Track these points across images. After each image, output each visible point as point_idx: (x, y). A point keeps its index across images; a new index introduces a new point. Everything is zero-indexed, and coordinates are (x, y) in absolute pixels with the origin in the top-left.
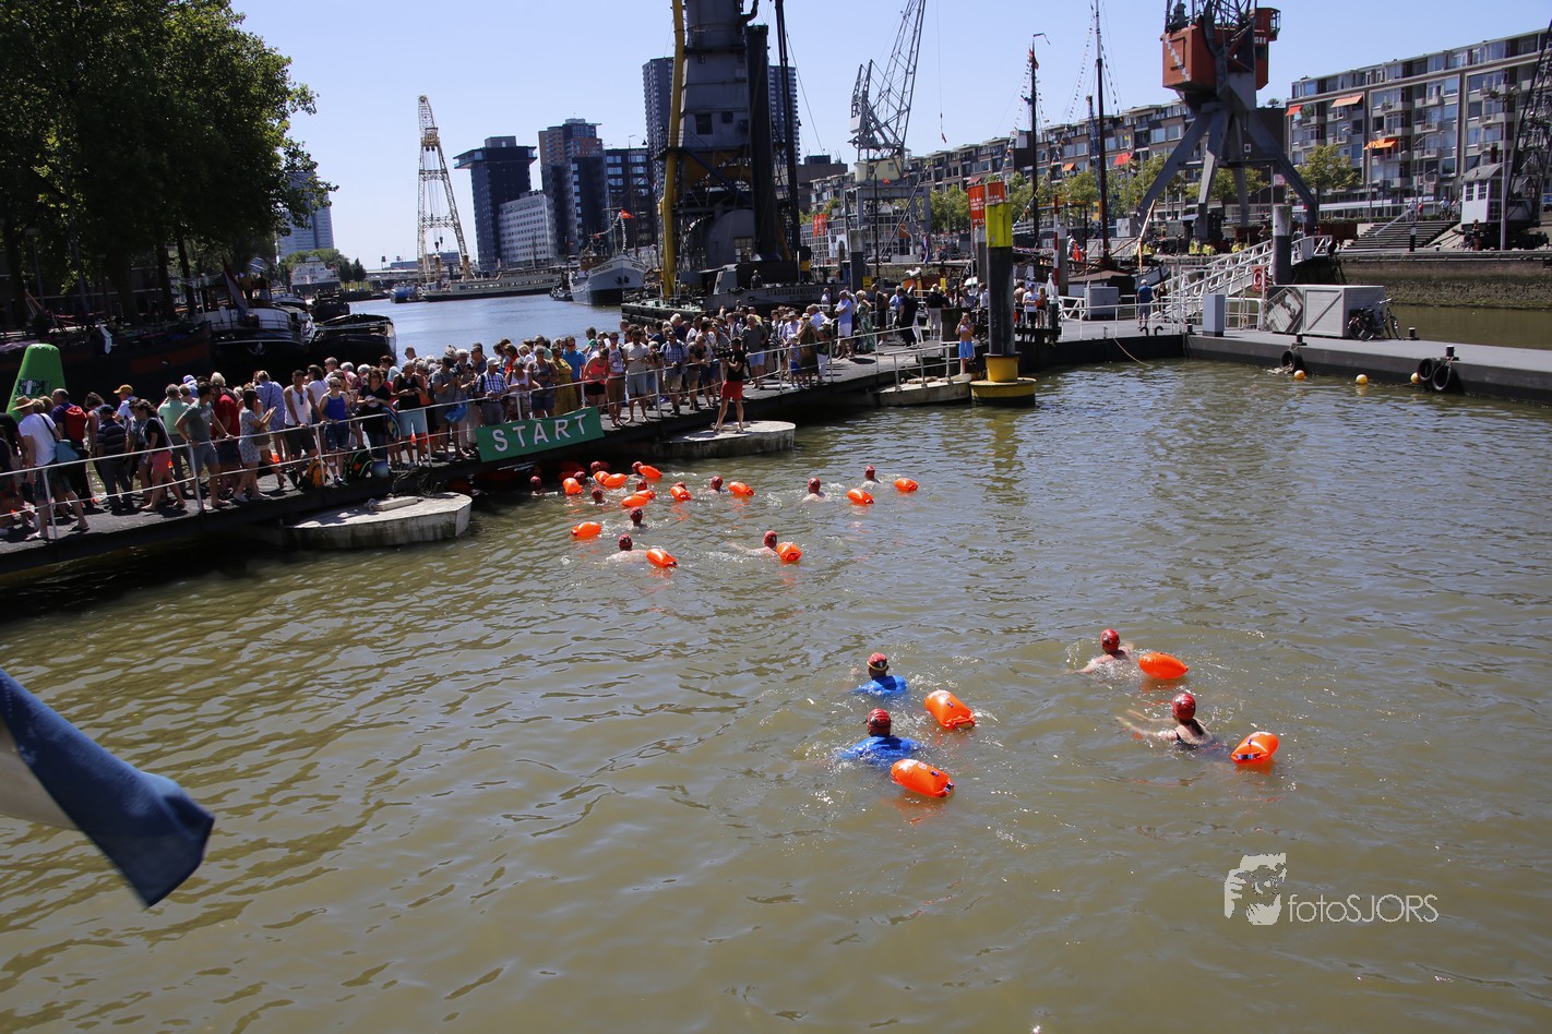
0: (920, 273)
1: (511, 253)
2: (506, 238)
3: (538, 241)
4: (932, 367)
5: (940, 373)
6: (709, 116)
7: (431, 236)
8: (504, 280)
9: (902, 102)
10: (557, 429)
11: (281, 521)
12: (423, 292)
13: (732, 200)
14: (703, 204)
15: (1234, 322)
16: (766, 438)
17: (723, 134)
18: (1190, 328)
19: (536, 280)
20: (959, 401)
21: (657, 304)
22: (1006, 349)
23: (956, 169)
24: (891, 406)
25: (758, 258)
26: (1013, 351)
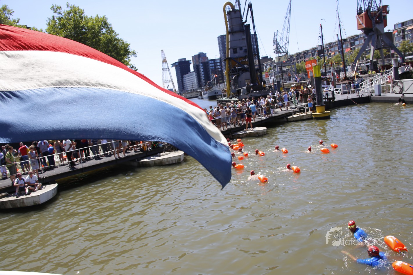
1: (187, 88)
2: (185, 84)
3: (193, 84)
4: (302, 110)
5: (304, 111)
6: (236, 49)
7: (166, 85)
8: (185, 95)
9: (286, 40)
11: (136, 160)
13: (244, 70)
14: (236, 72)
15: (383, 91)
16: (259, 132)
17: (240, 53)
18: (371, 94)
19: (194, 95)
20: (310, 118)
21: (226, 99)
22: (321, 104)
23: (302, 57)
24: (291, 122)
25: (252, 85)
26: (323, 104)
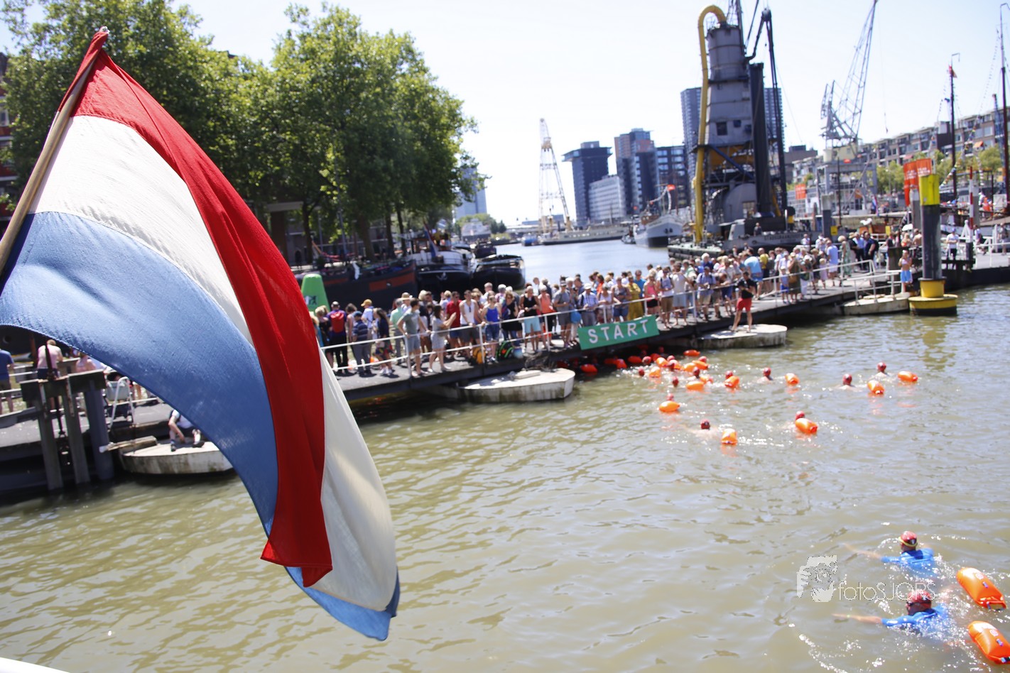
0: (871, 223)
1: (596, 214)
2: (594, 205)
3: (614, 206)
4: (881, 288)
5: (887, 292)
6: (725, 123)
7: (547, 204)
8: (591, 231)
9: (856, 107)
10: (629, 329)
11: (457, 384)
12: (541, 239)
13: (741, 178)
14: (722, 181)
16: (766, 337)
17: (735, 135)
19: (613, 231)
20: (901, 311)
21: (691, 246)
22: (935, 274)
23: (895, 150)
24: (852, 315)
25: (759, 215)
26: (940, 275)
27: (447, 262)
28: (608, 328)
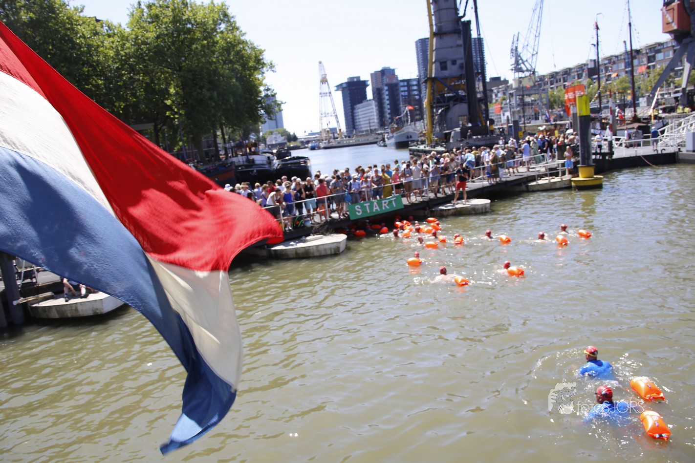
0: (545, 129)
1: (360, 127)
2: (357, 121)
3: (371, 121)
4: (553, 172)
5: (557, 175)
6: (445, 62)
7: (325, 121)
8: (357, 139)
9: (534, 50)
10: (384, 205)
11: (266, 247)
12: (322, 145)
13: (457, 99)
14: (444, 102)
16: (477, 207)
17: (453, 70)
18: (679, 149)
19: (371, 138)
20: (567, 187)
21: (425, 147)
22: (588, 162)
23: (560, 80)
24: (534, 191)
25: (470, 125)
26: (591, 163)
27: (257, 162)
28: (369, 204)
